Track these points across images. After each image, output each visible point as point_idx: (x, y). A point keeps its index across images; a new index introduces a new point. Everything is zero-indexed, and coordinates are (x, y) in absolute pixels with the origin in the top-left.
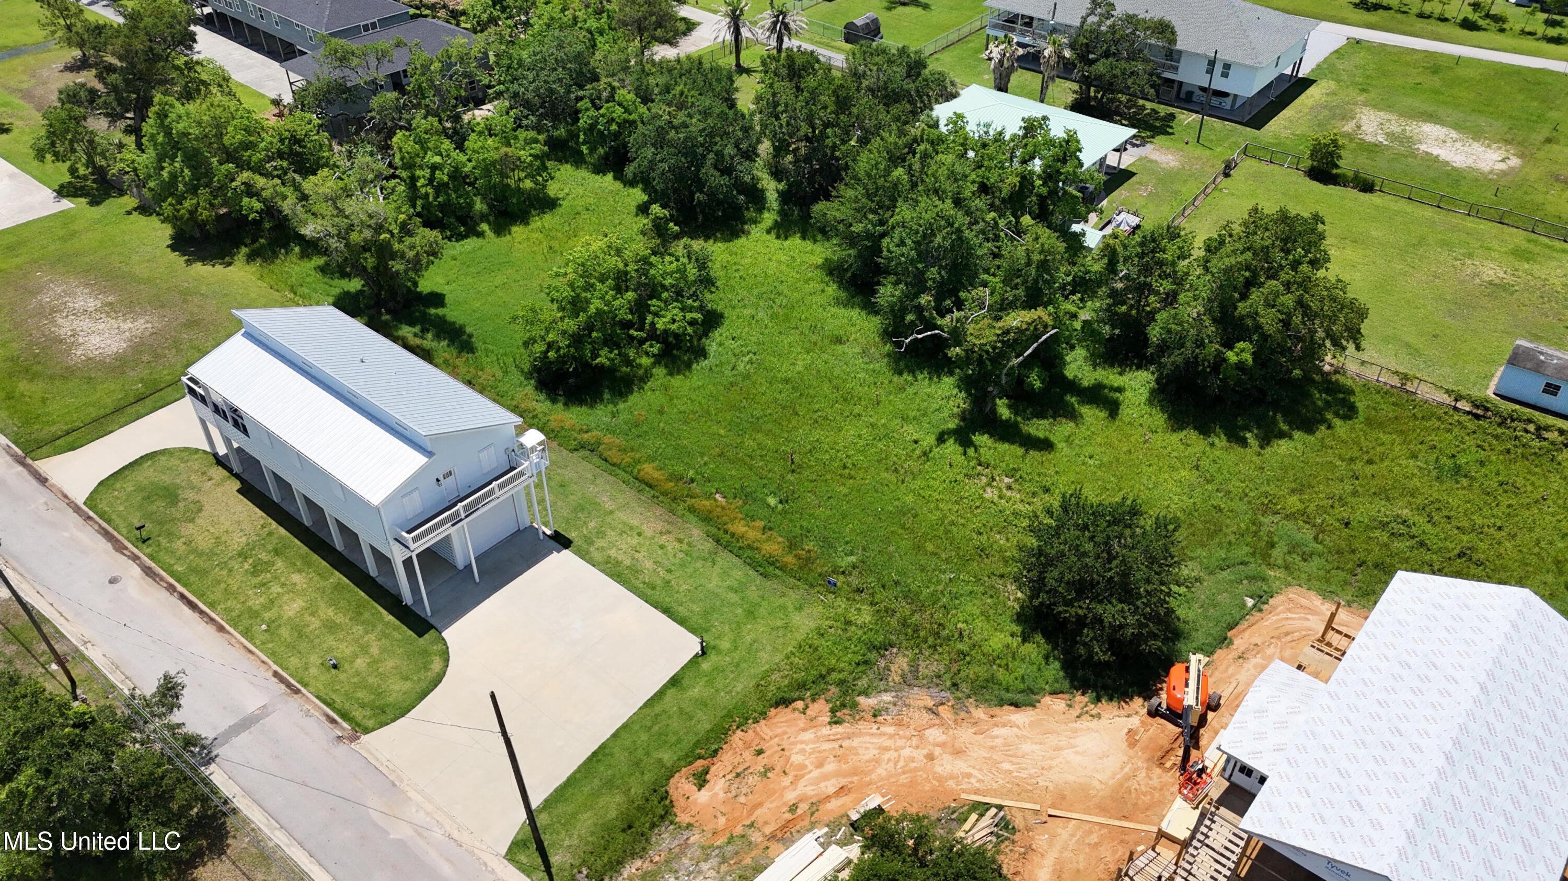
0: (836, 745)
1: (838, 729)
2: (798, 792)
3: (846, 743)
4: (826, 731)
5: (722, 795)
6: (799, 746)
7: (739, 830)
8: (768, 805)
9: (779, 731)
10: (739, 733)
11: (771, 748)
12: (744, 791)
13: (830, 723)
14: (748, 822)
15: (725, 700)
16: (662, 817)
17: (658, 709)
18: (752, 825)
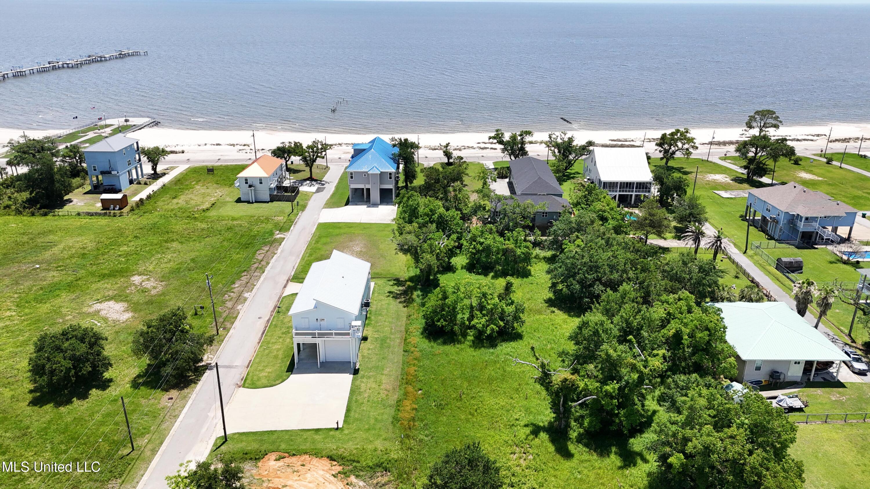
0: (324, 481)
1: (332, 478)
2: (293, 483)
3: (327, 484)
4: (328, 476)
5: (276, 467)
6: (315, 473)
7: (264, 479)
8: (281, 480)
9: (317, 464)
10: (308, 456)
11: (308, 467)
12: (283, 471)
13: (333, 475)
14: (270, 479)
15: (320, 446)
16: (256, 459)
17: (302, 433)
18: (269, 481)
